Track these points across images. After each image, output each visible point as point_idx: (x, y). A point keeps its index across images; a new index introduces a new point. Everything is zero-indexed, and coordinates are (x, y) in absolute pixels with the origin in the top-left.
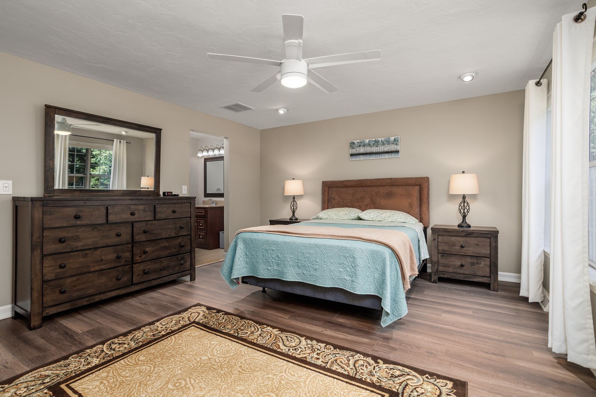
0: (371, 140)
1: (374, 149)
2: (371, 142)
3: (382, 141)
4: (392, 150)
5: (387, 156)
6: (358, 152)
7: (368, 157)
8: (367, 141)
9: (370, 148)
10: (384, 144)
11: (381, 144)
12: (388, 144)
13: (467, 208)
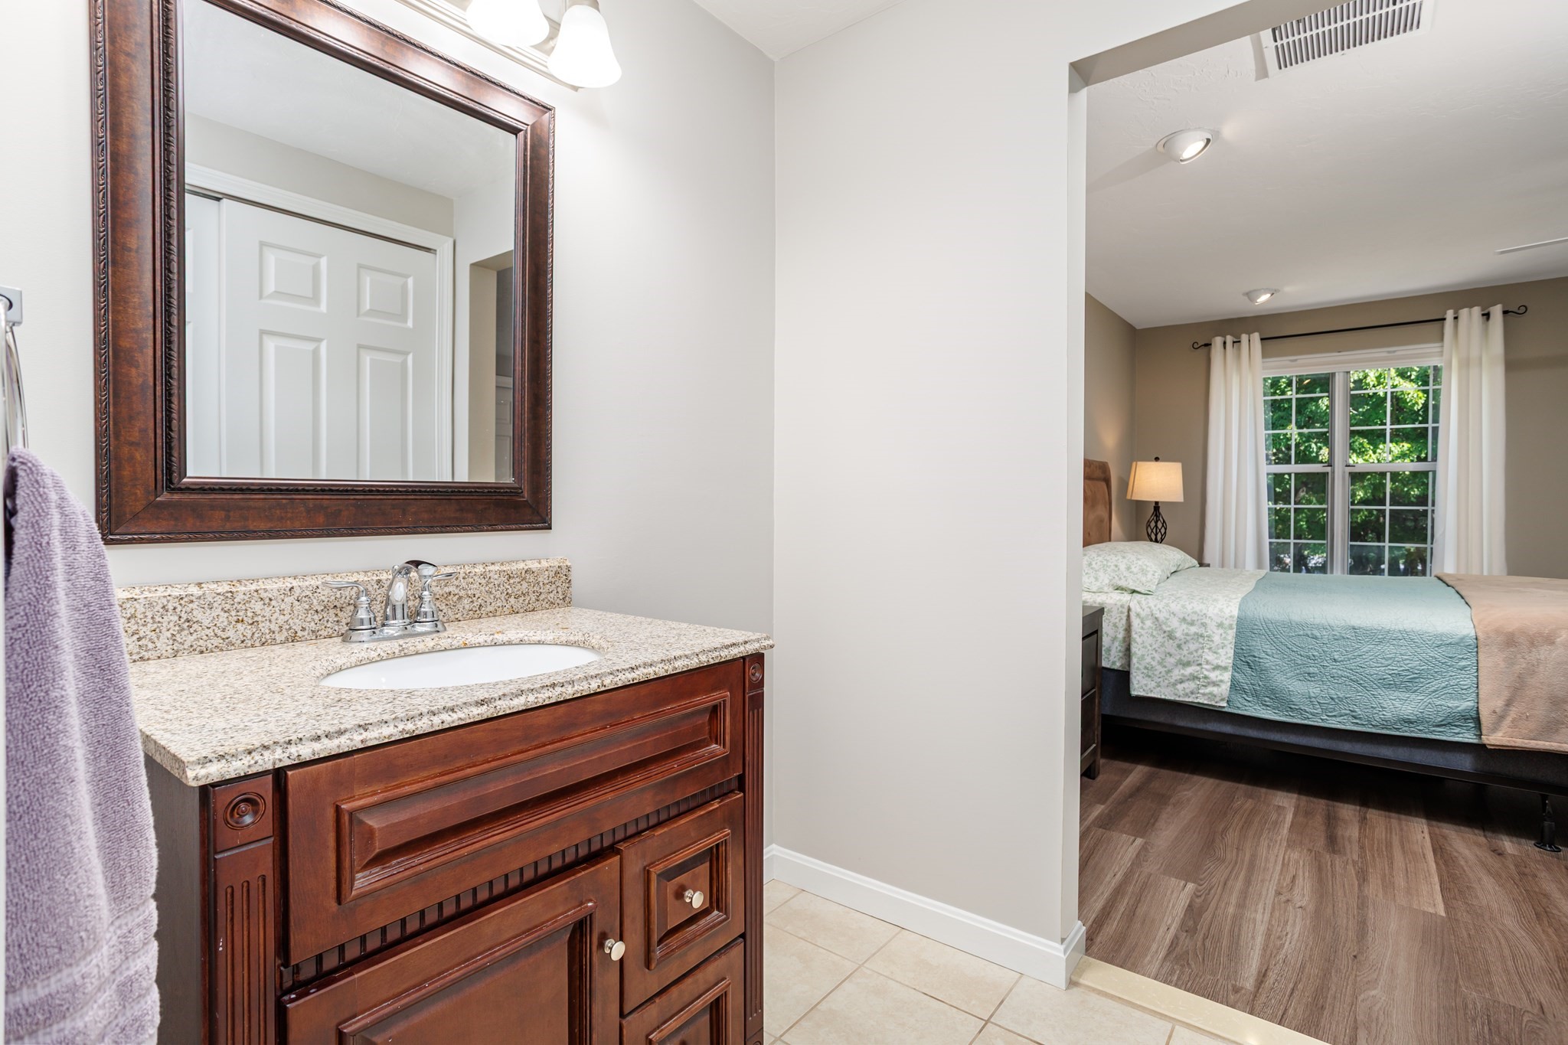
13: (1163, 531)
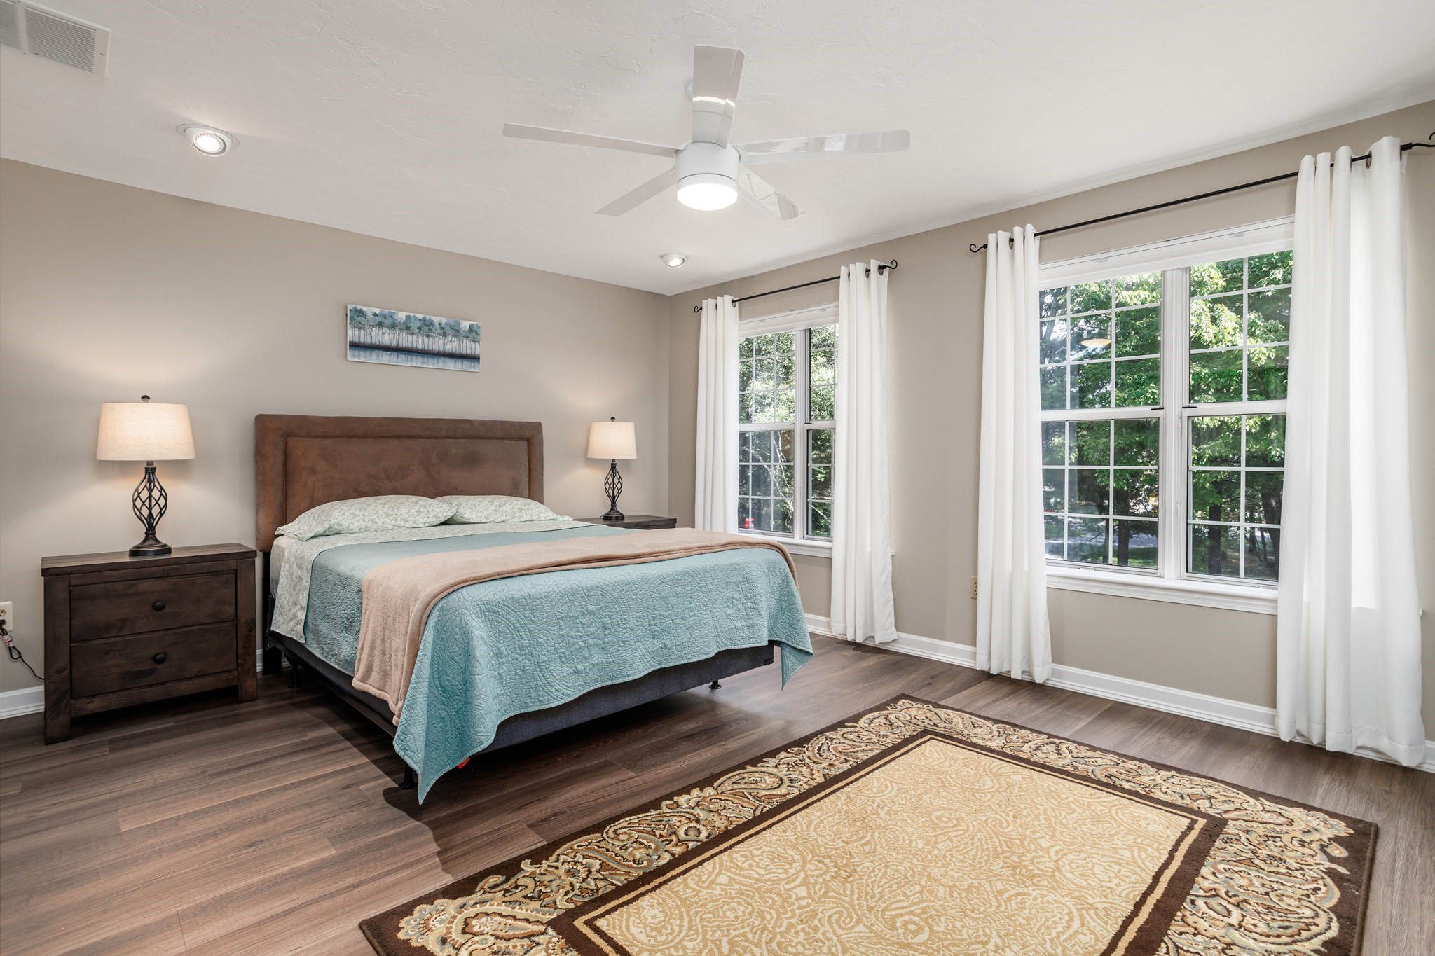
0: (412, 314)
1: (420, 341)
2: (412, 320)
3: (440, 324)
4: (464, 352)
5: (451, 364)
6: (374, 342)
7: (402, 359)
8: (401, 316)
9: (409, 336)
10: (445, 333)
11: (439, 331)
12: (455, 336)
13: (619, 486)
